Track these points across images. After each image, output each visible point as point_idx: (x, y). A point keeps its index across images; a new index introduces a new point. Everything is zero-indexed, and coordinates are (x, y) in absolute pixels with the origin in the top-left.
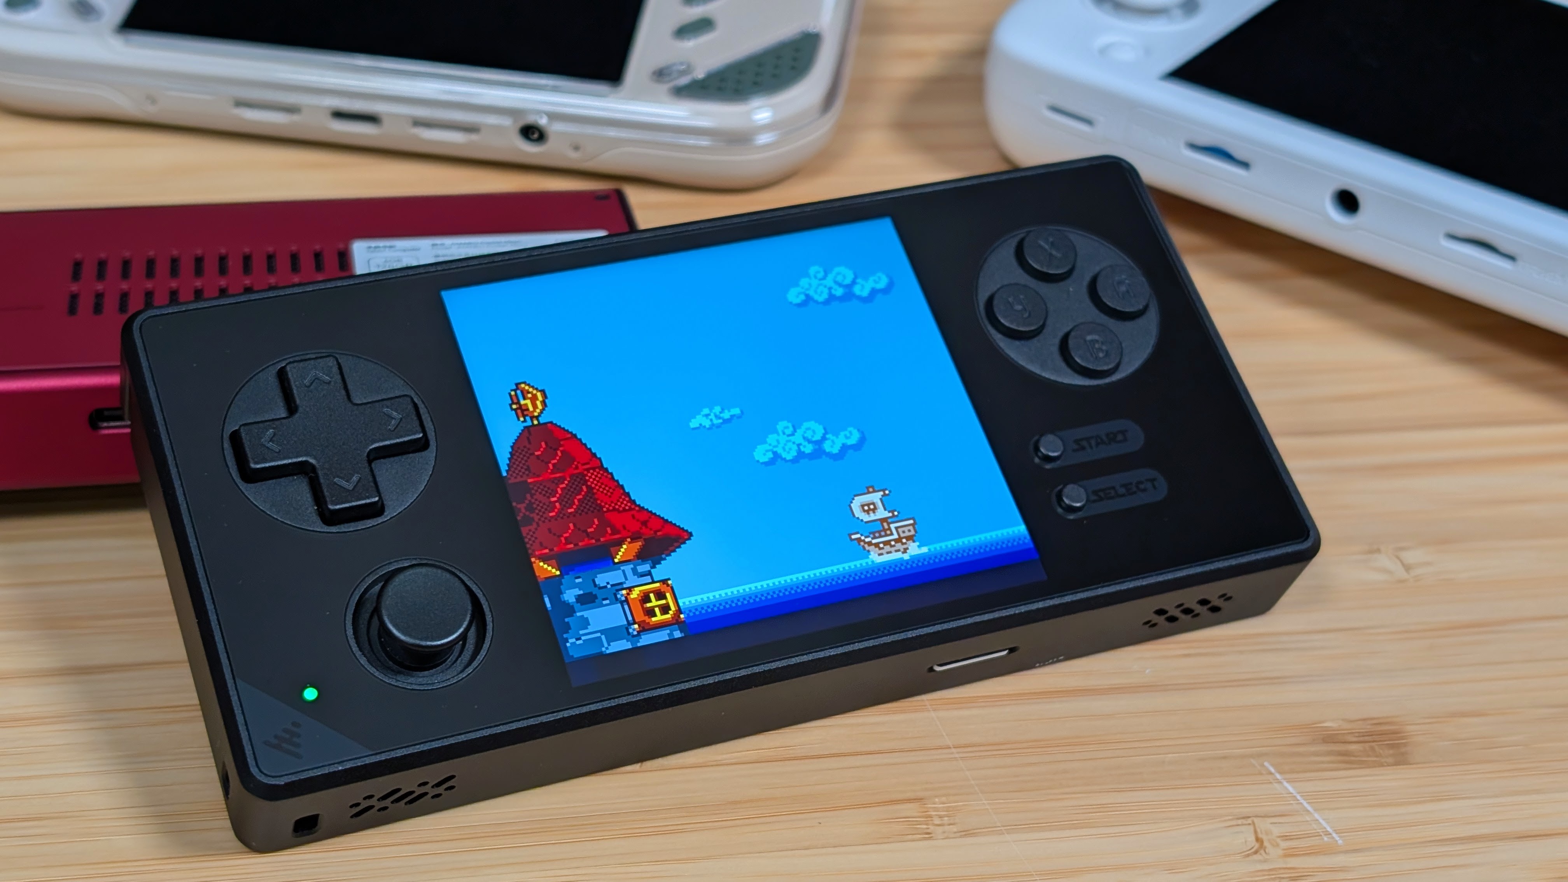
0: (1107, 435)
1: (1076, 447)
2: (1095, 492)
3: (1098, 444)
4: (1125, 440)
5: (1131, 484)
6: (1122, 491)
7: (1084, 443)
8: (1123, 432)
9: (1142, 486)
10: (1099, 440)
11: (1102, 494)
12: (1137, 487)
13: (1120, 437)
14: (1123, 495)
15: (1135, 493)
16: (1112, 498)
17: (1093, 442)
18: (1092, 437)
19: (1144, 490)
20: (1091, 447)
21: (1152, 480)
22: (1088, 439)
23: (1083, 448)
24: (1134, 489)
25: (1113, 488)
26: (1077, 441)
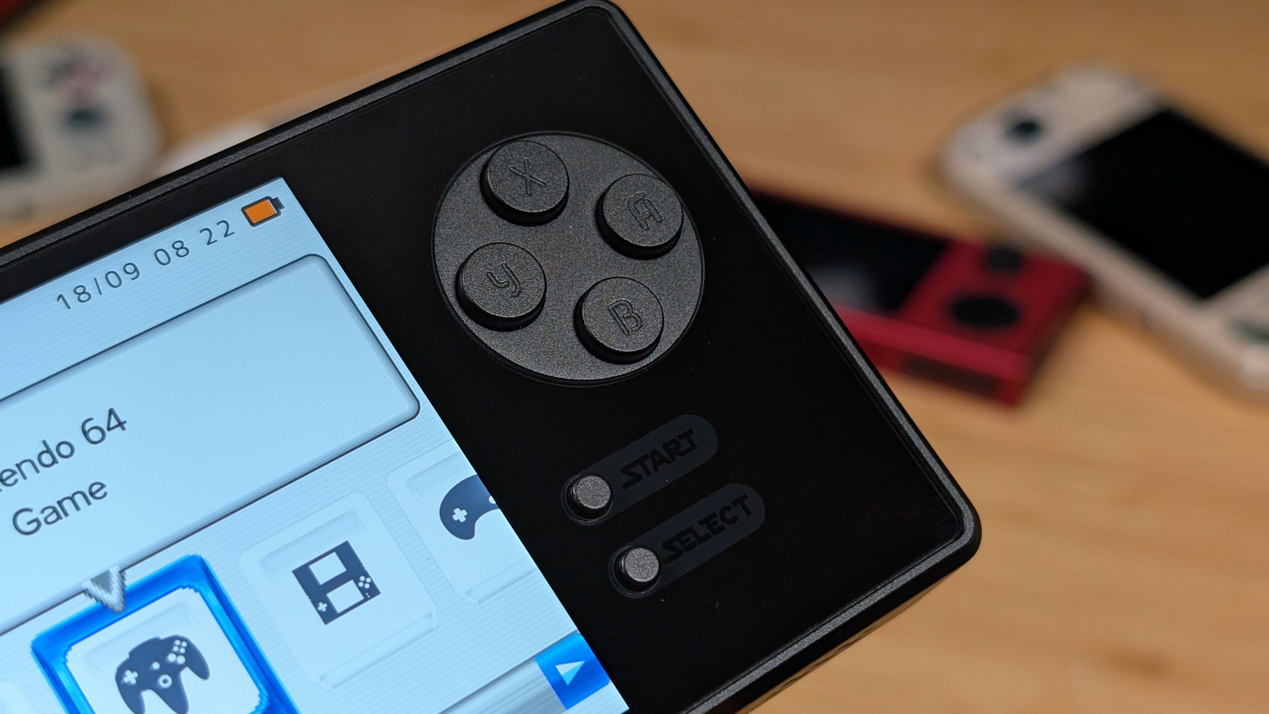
0: (666, 446)
1: (627, 478)
2: (667, 545)
3: (656, 465)
4: (693, 447)
5: (714, 515)
6: (702, 531)
7: (638, 469)
8: (687, 435)
9: (729, 515)
10: (657, 458)
11: (677, 544)
12: (723, 518)
13: (685, 445)
14: (707, 537)
15: (722, 528)
16: (694, 545)
17: (649, 463)
18: (646, 457)
19: (734, 520)
20: (648, 473)
21: (741, 501)
22: (640, 461)
23: (637, 478)
24: (721, 523)
25: (691, 530)
26: (626, 471)
